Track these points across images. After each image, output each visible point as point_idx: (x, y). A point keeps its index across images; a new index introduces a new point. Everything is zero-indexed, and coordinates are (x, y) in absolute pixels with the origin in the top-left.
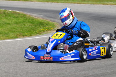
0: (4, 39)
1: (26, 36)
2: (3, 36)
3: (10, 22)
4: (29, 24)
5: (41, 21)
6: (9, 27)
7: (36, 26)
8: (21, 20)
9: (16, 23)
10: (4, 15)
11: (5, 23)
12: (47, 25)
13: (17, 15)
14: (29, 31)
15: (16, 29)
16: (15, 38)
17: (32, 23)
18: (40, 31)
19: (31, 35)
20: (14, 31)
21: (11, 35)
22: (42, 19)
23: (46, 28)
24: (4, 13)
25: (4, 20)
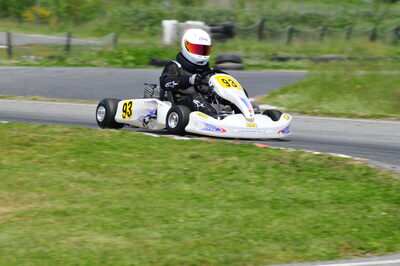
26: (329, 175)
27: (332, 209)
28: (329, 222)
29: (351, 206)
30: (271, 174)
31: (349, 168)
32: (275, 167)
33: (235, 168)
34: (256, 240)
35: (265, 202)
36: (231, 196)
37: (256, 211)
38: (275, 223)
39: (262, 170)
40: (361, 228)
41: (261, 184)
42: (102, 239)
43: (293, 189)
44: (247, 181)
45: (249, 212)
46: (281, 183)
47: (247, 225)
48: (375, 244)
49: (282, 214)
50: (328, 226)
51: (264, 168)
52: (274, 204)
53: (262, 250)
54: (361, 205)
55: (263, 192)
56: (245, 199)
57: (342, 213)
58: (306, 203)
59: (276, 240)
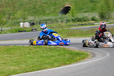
0: (50, 68)
1: (67, 64)
2: (49, 66)
3: (54, 54)
4: (68, 55)
5: (77, 52)
6: (53, 58)
7: (73, 56)
8: (62, 52)
9: (59, 55)
10: (50, 50)
11: (51, 56)
12: (82, 54)
13: (59, 49)
14: (69, 60)
15: (59, 60)
16: (59, 66)
17: (71, 54)
18: (77, 60)
19: (70, 63)
20: (58, 61)
21: (56, 64)
22: (78, 50)
23: (82, 57)
24: (50, 48)
25: (49, 54)
26: (56, 50)
27: (58, 57)
28: (58, 59)
29: (62, 56)
30: (45, 51)
31: (60, 48)
32: (46, 50)
33: (38, 51)
34: (44, 64)
35: (45, 57)
36: (38, 56)
37: (43, 59)
38: (47, 61)
39: (43, 50)
40: (64, 60)
41: (43, 53)
42: (13, 68)
43: (50, 54)
44: (41, 53)
45: (42, 59)
46: (47, 53)
47: (42, 62)
48: (67, 63)
49: (48, 59)
50: (57, 60)
51: (44, 50)
52: (46, 57)
53: (45, 66)
54: (63, 55)
55: (44, 55)
56: (41, 57)
57: (60, 57)
58: (53, 56)
59: (48, 64)
